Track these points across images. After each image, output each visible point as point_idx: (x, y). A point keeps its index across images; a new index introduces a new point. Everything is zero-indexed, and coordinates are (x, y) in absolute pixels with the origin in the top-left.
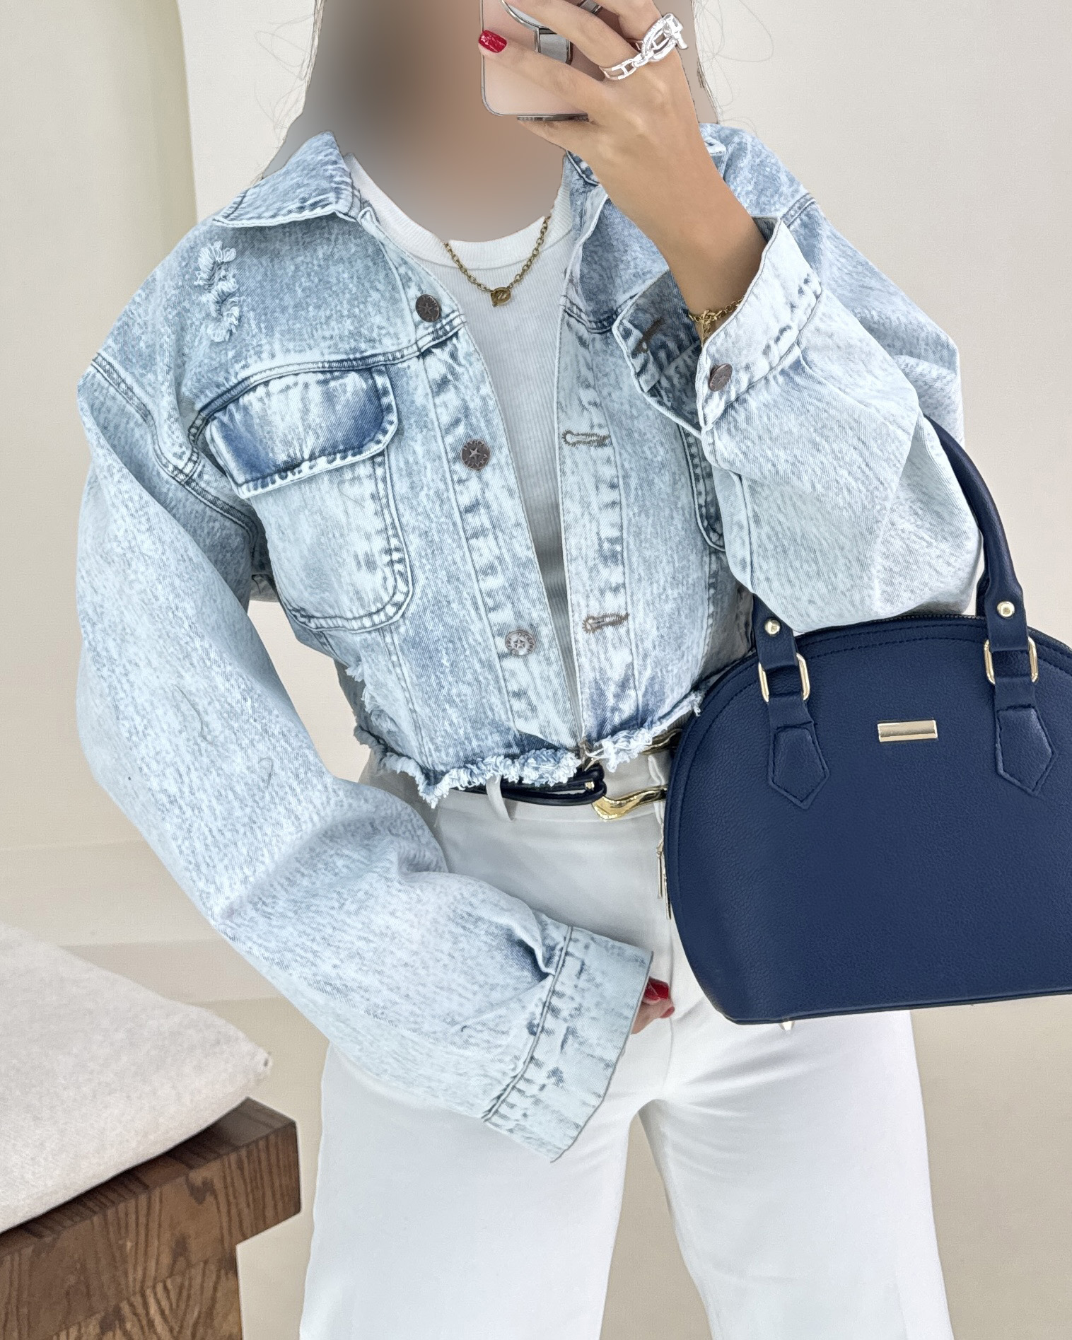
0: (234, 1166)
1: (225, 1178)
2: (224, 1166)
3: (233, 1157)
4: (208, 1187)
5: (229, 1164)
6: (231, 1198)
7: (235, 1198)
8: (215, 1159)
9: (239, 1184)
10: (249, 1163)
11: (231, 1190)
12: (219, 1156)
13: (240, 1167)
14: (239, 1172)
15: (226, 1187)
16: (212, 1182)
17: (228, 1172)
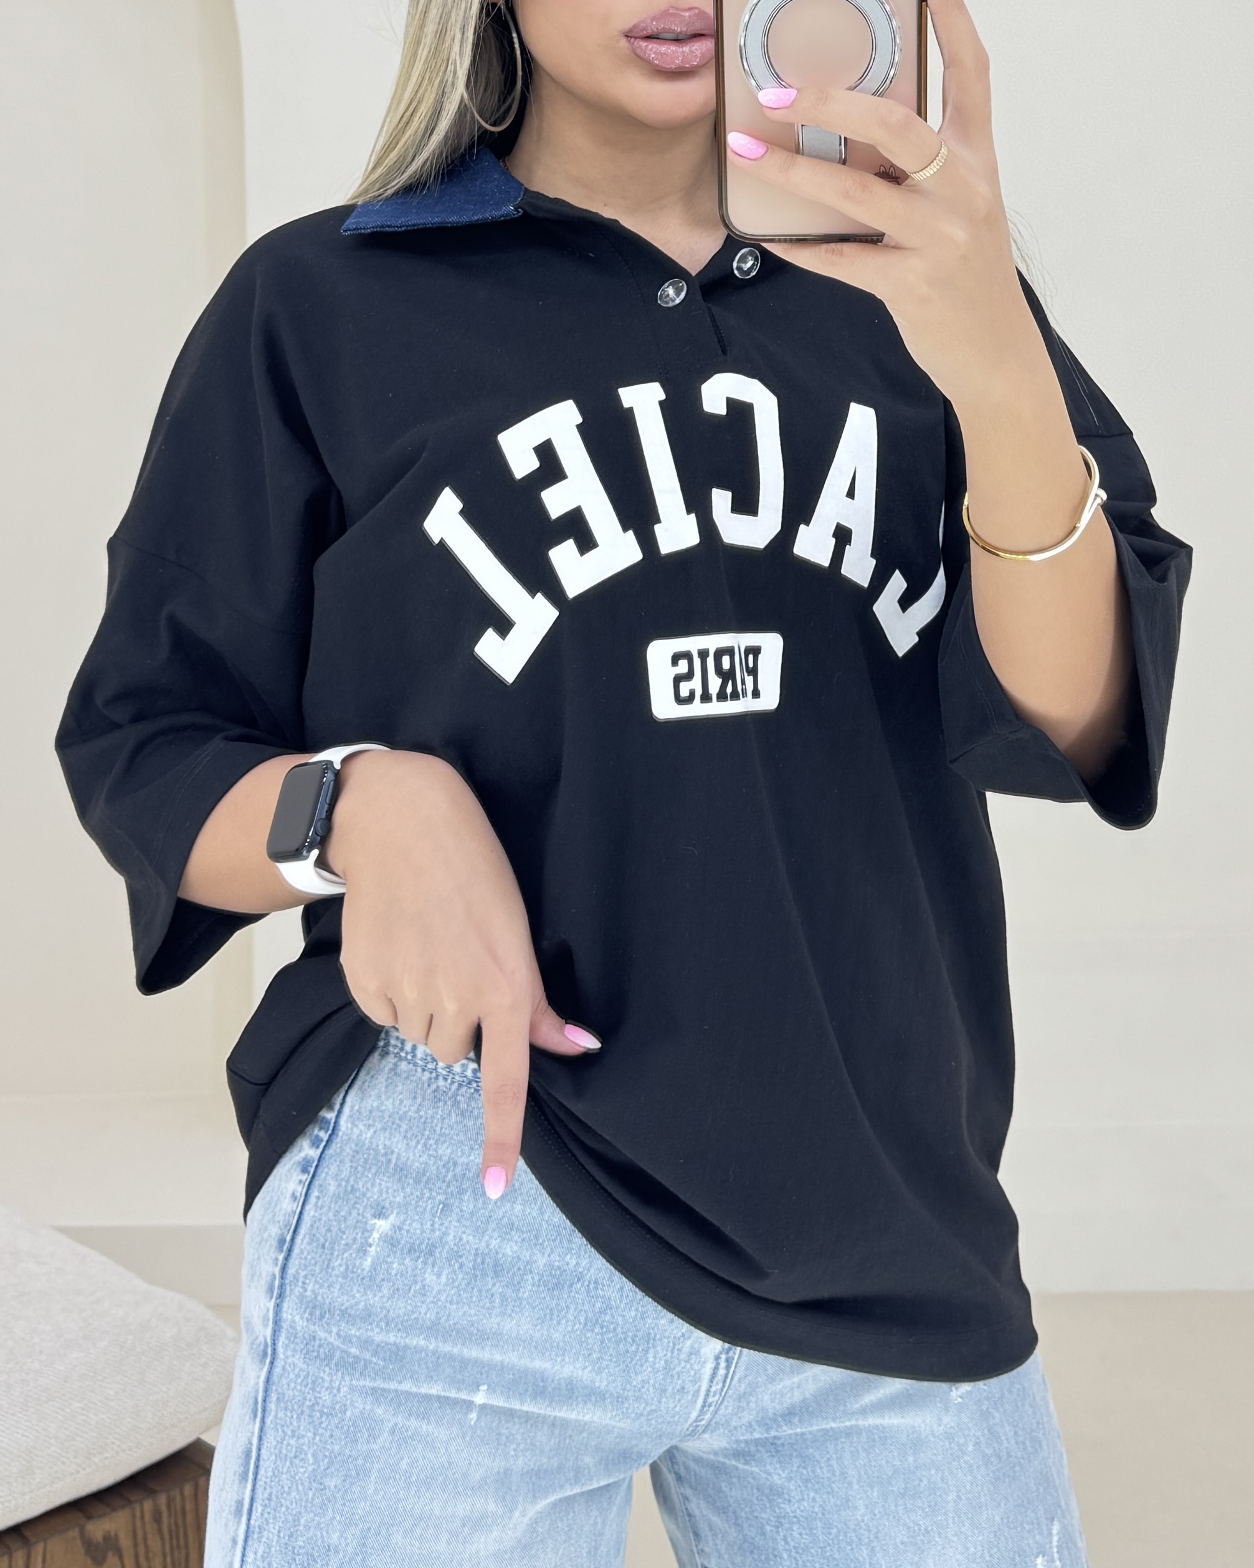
0: (147, 1517)
1: (135, 1533)
2: (134, 1516)
3: (148, 1505)
4: (111, 1543)
5: (142, 1517)
6: (142, 1559)
7: (147, 1558)
8: (123, 1507)
9: (154, 1543)
10: (170, 1515)
11: (141, 1549)
12: (130, 1502)
13: (157, 1518)
14: (155, 1526)
15: (136, 1545)
16: (116, 1535)
17: (139, 1524)
